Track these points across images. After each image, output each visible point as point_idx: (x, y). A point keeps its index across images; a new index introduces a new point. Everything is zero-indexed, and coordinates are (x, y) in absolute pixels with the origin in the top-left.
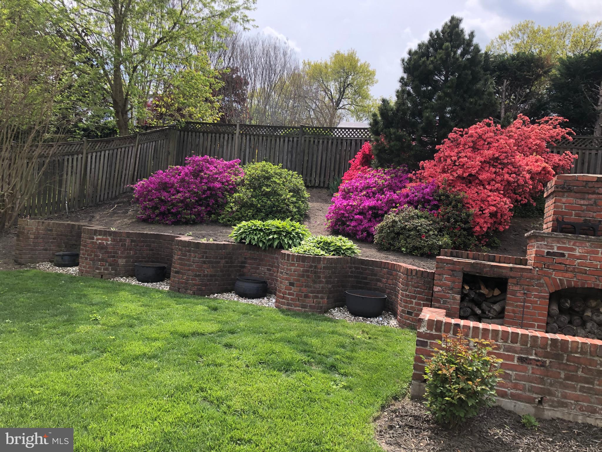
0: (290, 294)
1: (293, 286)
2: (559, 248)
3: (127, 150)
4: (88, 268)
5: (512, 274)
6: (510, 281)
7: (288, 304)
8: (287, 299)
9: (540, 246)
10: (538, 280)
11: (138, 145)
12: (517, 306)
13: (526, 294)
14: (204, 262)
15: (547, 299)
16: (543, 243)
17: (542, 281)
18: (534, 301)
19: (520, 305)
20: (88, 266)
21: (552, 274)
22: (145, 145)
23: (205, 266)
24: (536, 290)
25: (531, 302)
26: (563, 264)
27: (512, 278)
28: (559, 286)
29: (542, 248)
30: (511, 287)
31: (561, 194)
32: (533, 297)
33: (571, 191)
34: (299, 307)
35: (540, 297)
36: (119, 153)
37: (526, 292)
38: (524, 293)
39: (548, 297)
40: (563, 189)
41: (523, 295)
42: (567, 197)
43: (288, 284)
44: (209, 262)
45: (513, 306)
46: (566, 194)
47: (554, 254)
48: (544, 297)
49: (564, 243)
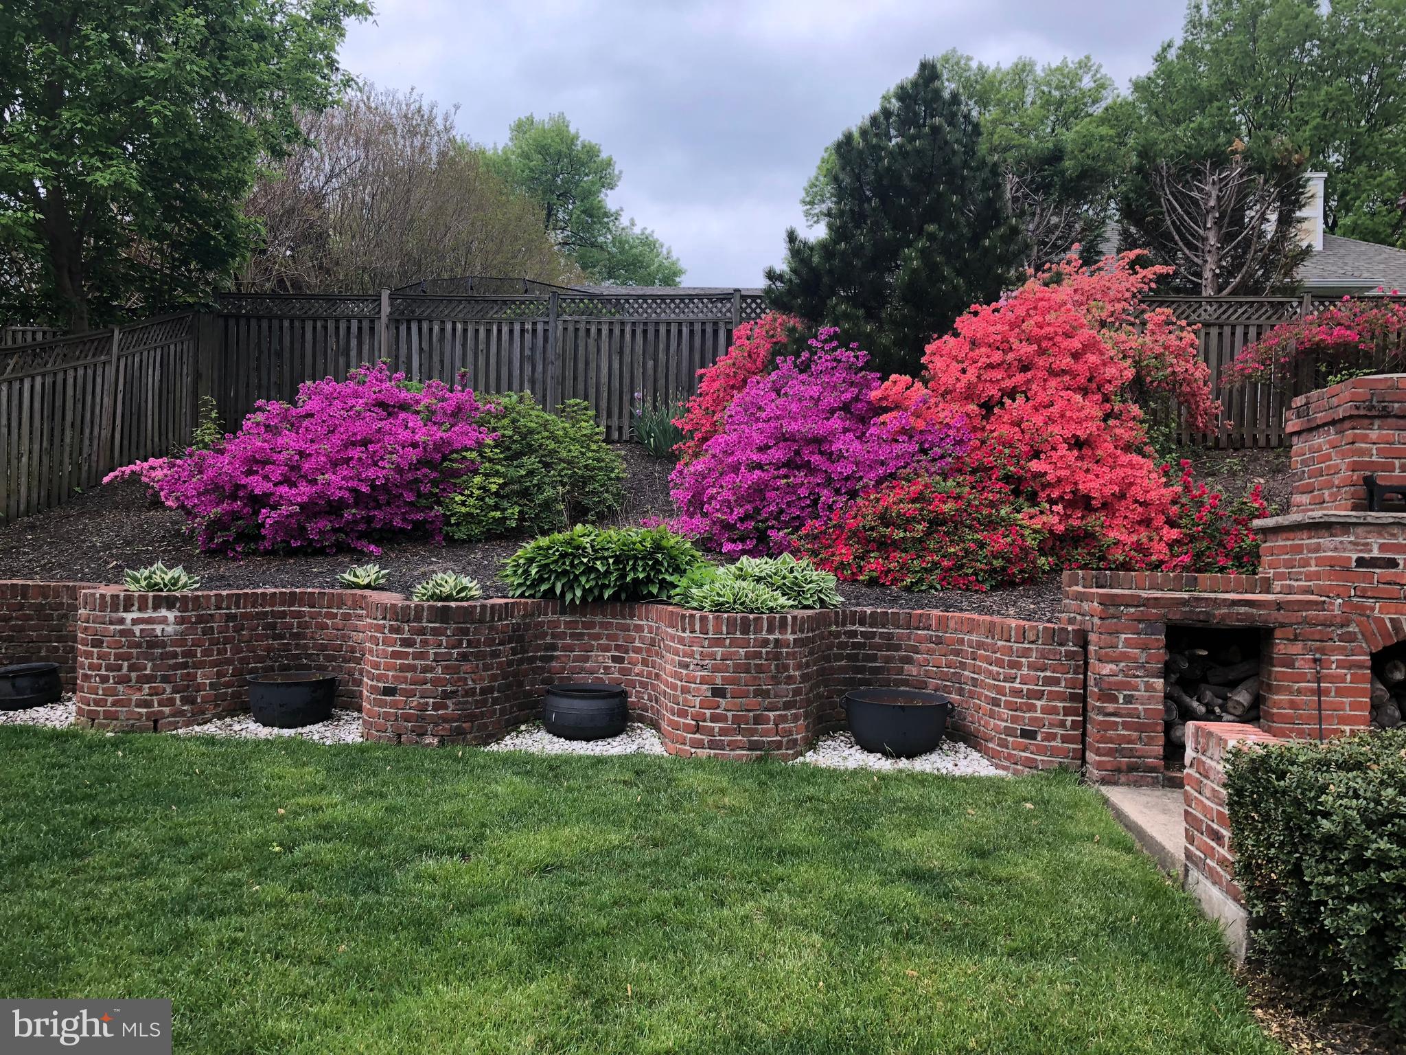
0: (714, 718)
1: (725, 697)
2: (1382, 547)
3: (90, 372)
4: (113, 705)
5: (1281, 616)
6: (1278, 633)
7: (713, 745)
8: (710, 732)
9: (1339, 546)
10: (1342, 626)
11: (119, 360)
12: (1299, 691)
13: (1320, 660)
14: (464, 657)
15: (1367, 668)
16: (1345, 538)
17: (1353, 628)
18: (1337, 676)
19: (1306, 688)
20: (110, 699)
21: (1373, 609)
22: (137, 359)
23: (466, 667)
24: (1342, 650)
25: (1332, 679)
26: (1395, 584)
27: (1282, 625)
28: (1390, 635)
29: (1345, 550)
30: (1281, 647)
31: (1367, 422)
32: (1334, 666)
33: (1388, 416)
34: (742, 748)
35: (1351, 666)
36: (70, 381)
37: (1318, 656)
38: (1315, 661)
39: (1369, 664)
40: (1370, 410)
41: (1313, 665)
42: (1379, 428)
43: (709, 694)
44: (479, 656)
45: (1291, 693)
46: (1377, 423)
47: (1373, 563)
48: (1360, 665)
49: (1394, 536)
